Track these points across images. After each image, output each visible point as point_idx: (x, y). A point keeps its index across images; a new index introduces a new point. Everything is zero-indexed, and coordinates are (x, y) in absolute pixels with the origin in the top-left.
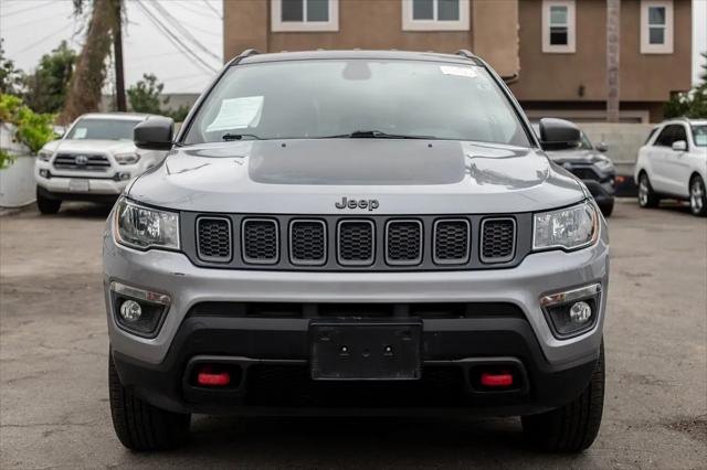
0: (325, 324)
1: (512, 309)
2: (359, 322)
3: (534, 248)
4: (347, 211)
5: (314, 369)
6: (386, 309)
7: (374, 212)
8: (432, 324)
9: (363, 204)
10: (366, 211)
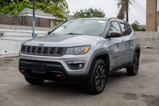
0: (33, 63)
1: (59, 63)
2: (38, 63)
3: (66, 53)
4: (39, 46)
5: (32, 70)
6: (42, 62)
7: (43, 46)
8: (48, 65)
9: (42, 45)
10: (42, 46)
